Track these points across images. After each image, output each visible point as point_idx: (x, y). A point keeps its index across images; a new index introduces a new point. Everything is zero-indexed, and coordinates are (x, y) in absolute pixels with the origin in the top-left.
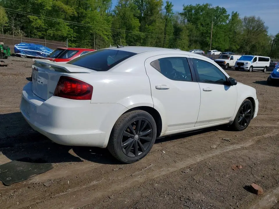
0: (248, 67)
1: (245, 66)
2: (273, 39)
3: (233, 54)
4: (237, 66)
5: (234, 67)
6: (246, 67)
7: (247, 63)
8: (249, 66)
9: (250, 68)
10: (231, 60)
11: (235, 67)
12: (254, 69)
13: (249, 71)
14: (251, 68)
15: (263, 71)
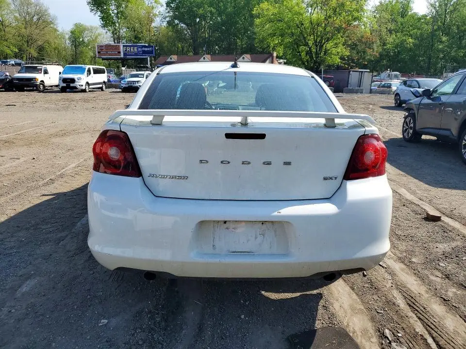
0: (82, 86)
1: (77, 83)
2: (67, 37)
3: (46, 64)
4: (65, 85)
5: (57, 86)
6: (79, 85)
7: (79, 79)
8: (83, 82)
9: (85, 86)
10: (45, 75)
11: (60, 87)
12: (90, 87)
13: (84, 91)
14: (87, 87)
15: (101, 88)
